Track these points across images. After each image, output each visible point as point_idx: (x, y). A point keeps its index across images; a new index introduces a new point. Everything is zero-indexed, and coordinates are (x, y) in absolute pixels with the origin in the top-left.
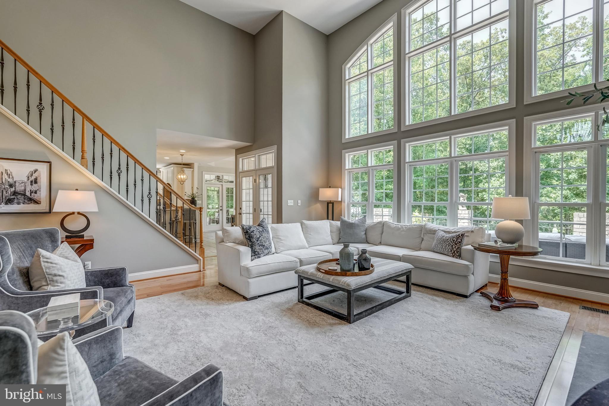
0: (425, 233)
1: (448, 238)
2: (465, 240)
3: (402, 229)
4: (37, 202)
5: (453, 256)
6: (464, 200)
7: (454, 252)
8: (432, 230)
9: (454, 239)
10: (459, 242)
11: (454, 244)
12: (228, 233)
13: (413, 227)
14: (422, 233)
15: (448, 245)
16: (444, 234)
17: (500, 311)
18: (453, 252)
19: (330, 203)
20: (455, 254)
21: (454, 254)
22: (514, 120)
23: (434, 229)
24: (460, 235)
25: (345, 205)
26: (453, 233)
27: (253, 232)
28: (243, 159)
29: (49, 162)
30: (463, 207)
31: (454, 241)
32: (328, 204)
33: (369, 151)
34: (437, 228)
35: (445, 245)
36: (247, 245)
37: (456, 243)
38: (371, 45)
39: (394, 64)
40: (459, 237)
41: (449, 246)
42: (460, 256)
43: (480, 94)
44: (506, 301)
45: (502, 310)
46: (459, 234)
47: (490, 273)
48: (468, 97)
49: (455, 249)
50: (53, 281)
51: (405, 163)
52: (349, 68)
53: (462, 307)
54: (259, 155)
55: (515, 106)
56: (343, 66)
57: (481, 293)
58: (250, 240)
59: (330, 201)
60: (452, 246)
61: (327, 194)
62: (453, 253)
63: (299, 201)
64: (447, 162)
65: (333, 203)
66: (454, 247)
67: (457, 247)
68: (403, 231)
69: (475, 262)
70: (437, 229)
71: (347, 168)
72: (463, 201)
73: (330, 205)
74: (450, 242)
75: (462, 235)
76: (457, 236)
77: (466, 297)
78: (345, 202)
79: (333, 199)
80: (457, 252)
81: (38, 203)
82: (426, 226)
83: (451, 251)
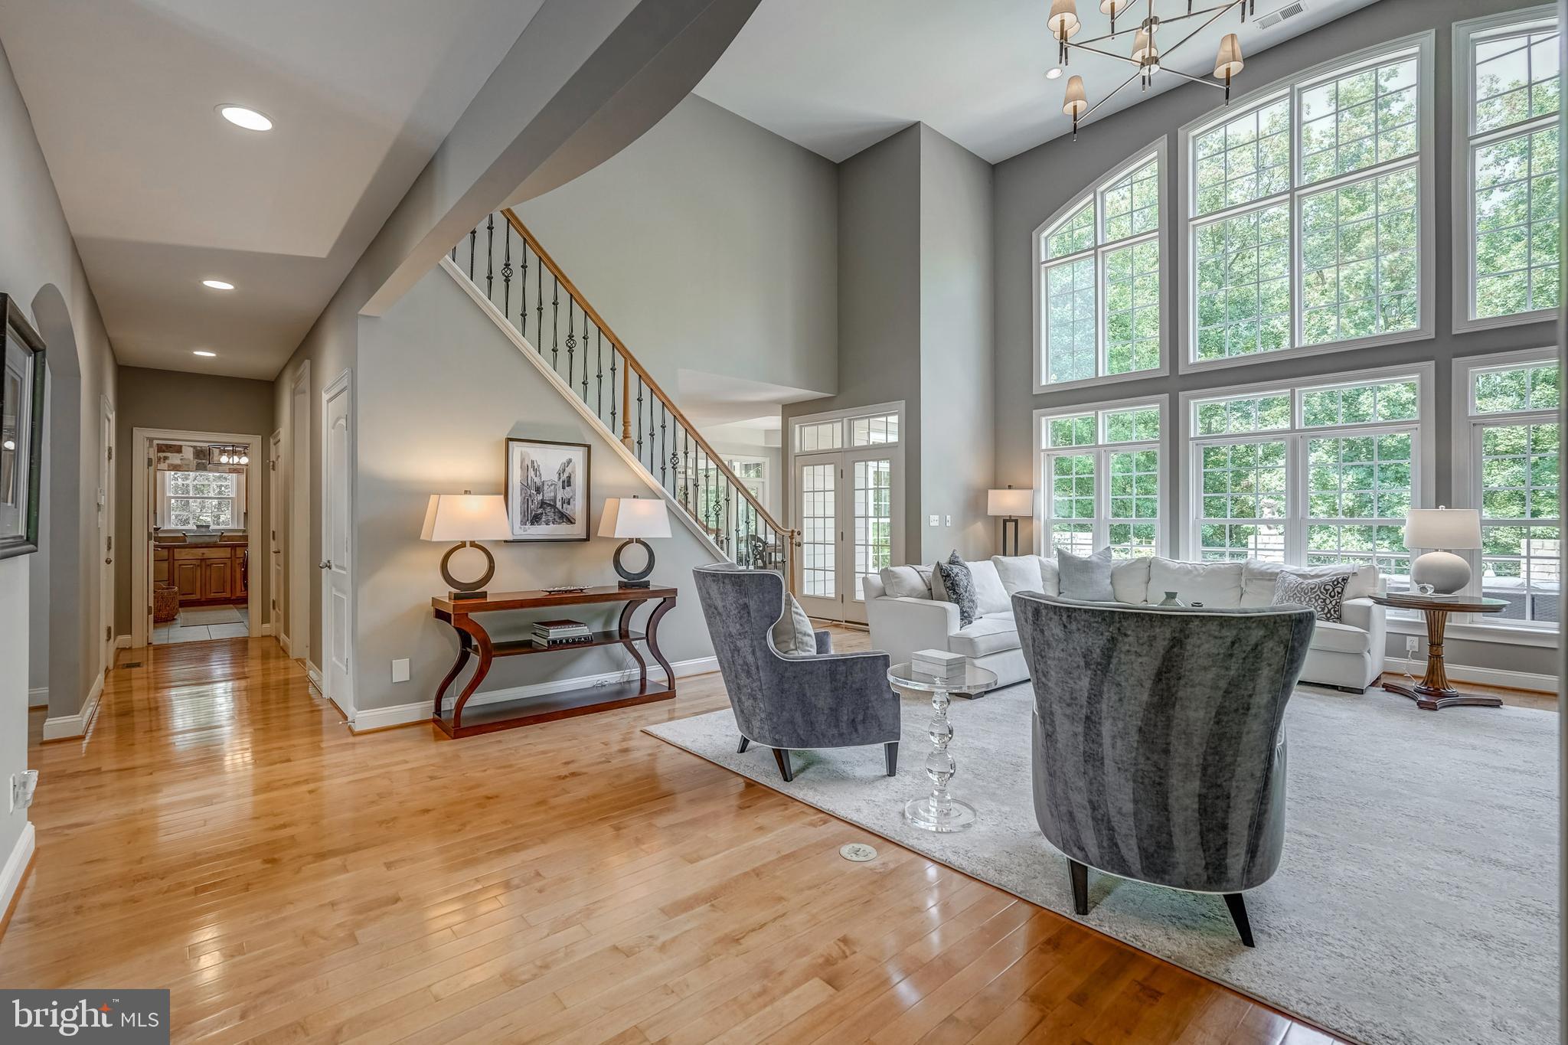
0: (1250, 579)
1: (1313, 586)
2: (1349, 589)
3: (1195, 573)
4: (570, 521)
5: (1328, 619)
6: (1274, 514)
7: (1329, 611)
8: (1267, 573)
9: (1327, 587)
10: (1339, 593)
11: (1328, 596)
12: (897, 578)
13: (1220, 568)
14: (1243, 579)
15: (1315, 598)
16: (1300, 580)
17: (1436, 710)
18: (1326, 611)
19: (1010, 520)
20: (1331, 615)
21: (1329, 615)
22: (1433, 363)
23: (1269, 571)
24: (1340, 580)
25: (1039, 525)
26: (1313, 577)
27: (957, 575)
28: (801, 427)
29: (585, 445)
30: (1270, 528)
31: (1327, 590)
32: (1005, 522)
33: (1100, 413)
34: (1278, 568)
35: (1307, 599)
36: (947, 598)
37: (1332, 594)
38: (1102, 193)
39: (1160, 236)
40: (1338, 583)
41: (1316, 601)
42: (1339, 619)
43: (1243, 258)
44: (1441, 695)
45: (1441, 711)
46: (1338, 579)
47: (1386, 655)
48: (1217, 264)
49: (1330, 606)
50: (802, 643)
51: (1187, 439)
52: (1046, 238)
53: (1364, 706)
54: (850, 420)
55: (1434, 337)
56: (1034, 234)
57: (1383, 687)
58: (954, 590)
59: (1010, 516)
60: (1325, 600)
61: (1004, 502)
62: (1326, 614)
63: (948, 517)
64: (1281, 439)
65: (1016, 522)
66: (1328, 601)
67: (1334, 603)
68: (1199, 575)
69: (1371, 629)
70: (1278, 571)
71: (1044, 447)
72: (1270, 516)
73: (1011, 526)
74: (1318, 592)
75: (1343, 580)
76: (1333, 582)
77: (1361, 692)
78: (1039, 520)
79: (1015, 514)
80: (1335, 611)
81: (572, 523)
82: (1251, 566)
83: (1323, 609)
